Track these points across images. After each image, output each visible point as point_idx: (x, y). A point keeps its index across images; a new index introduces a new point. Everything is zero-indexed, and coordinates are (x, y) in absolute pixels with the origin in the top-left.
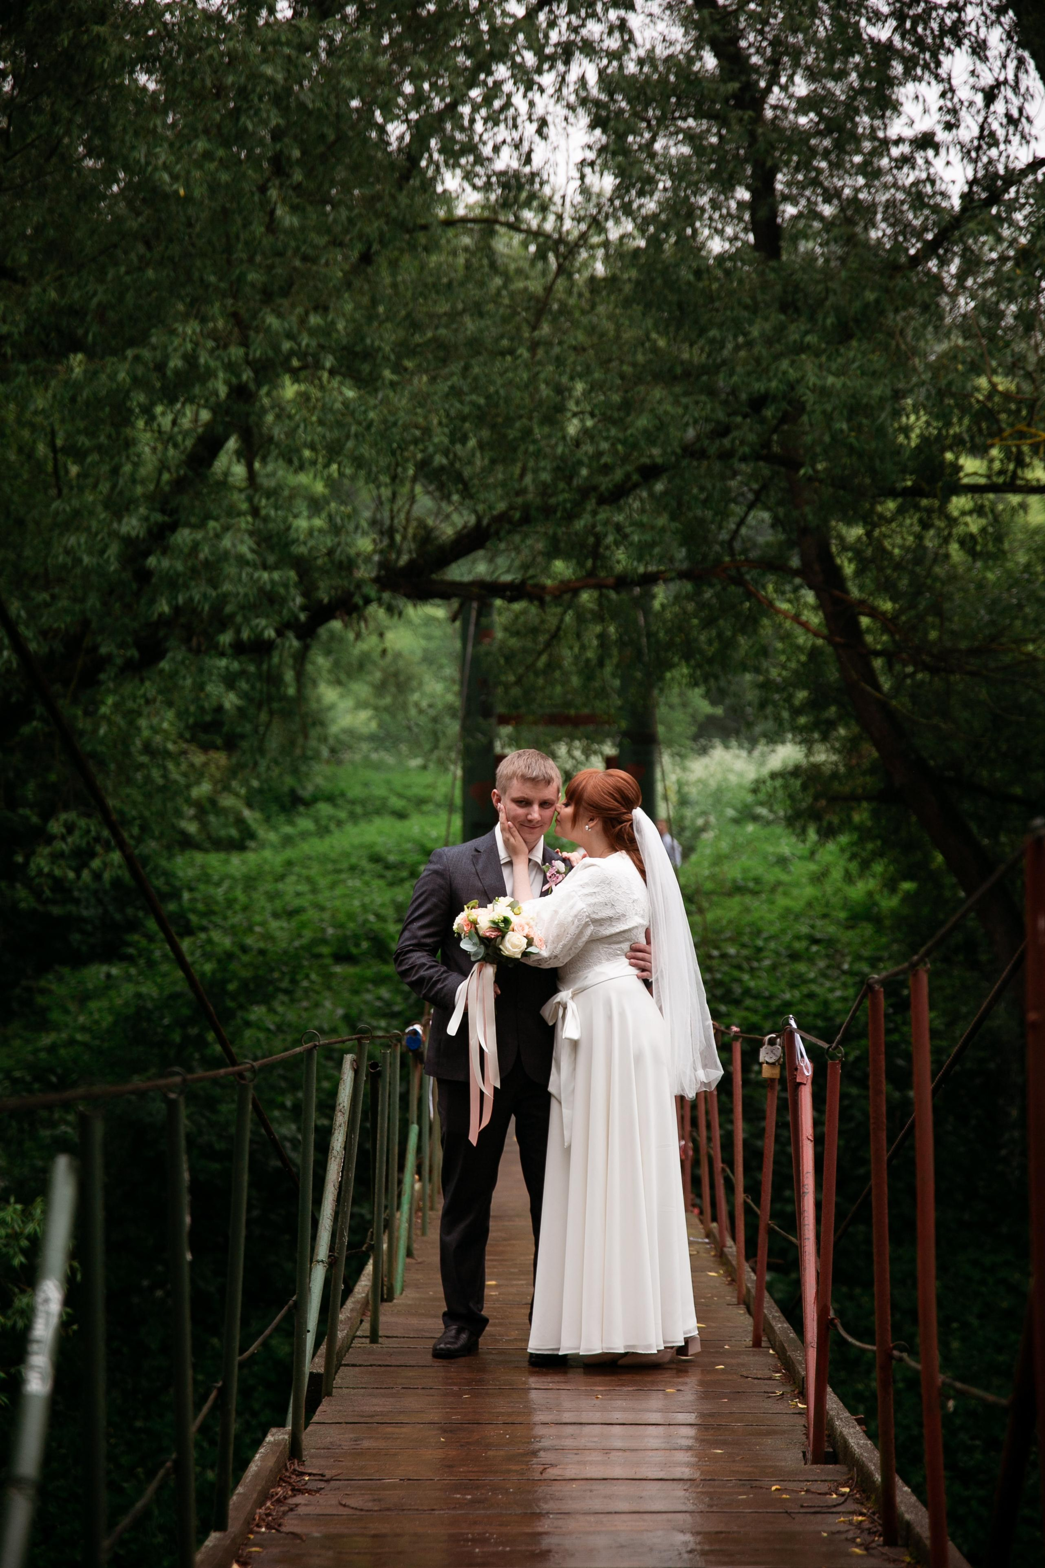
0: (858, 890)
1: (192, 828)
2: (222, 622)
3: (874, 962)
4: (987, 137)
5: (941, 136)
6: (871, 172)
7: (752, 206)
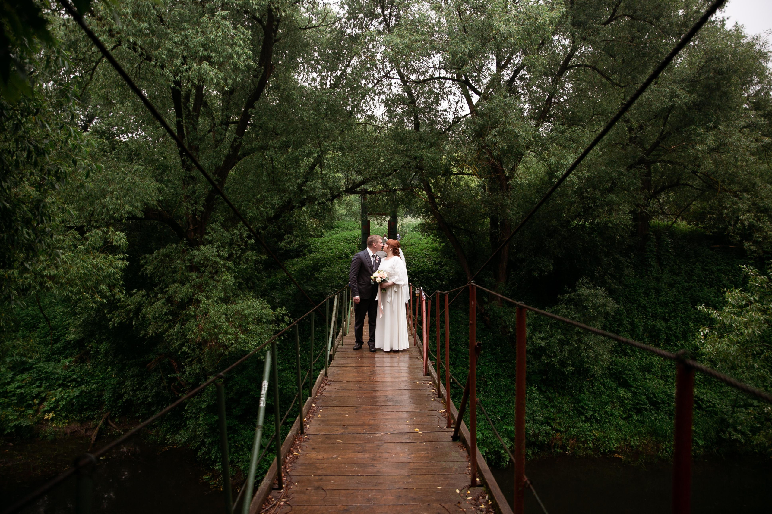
0: (434, 245)
1: (312, 233)
2: (316, 199)
3: (437, 258)
4: (456, 110)
5: (448, 110)
6: (435, 115)
7: (414, 120)
